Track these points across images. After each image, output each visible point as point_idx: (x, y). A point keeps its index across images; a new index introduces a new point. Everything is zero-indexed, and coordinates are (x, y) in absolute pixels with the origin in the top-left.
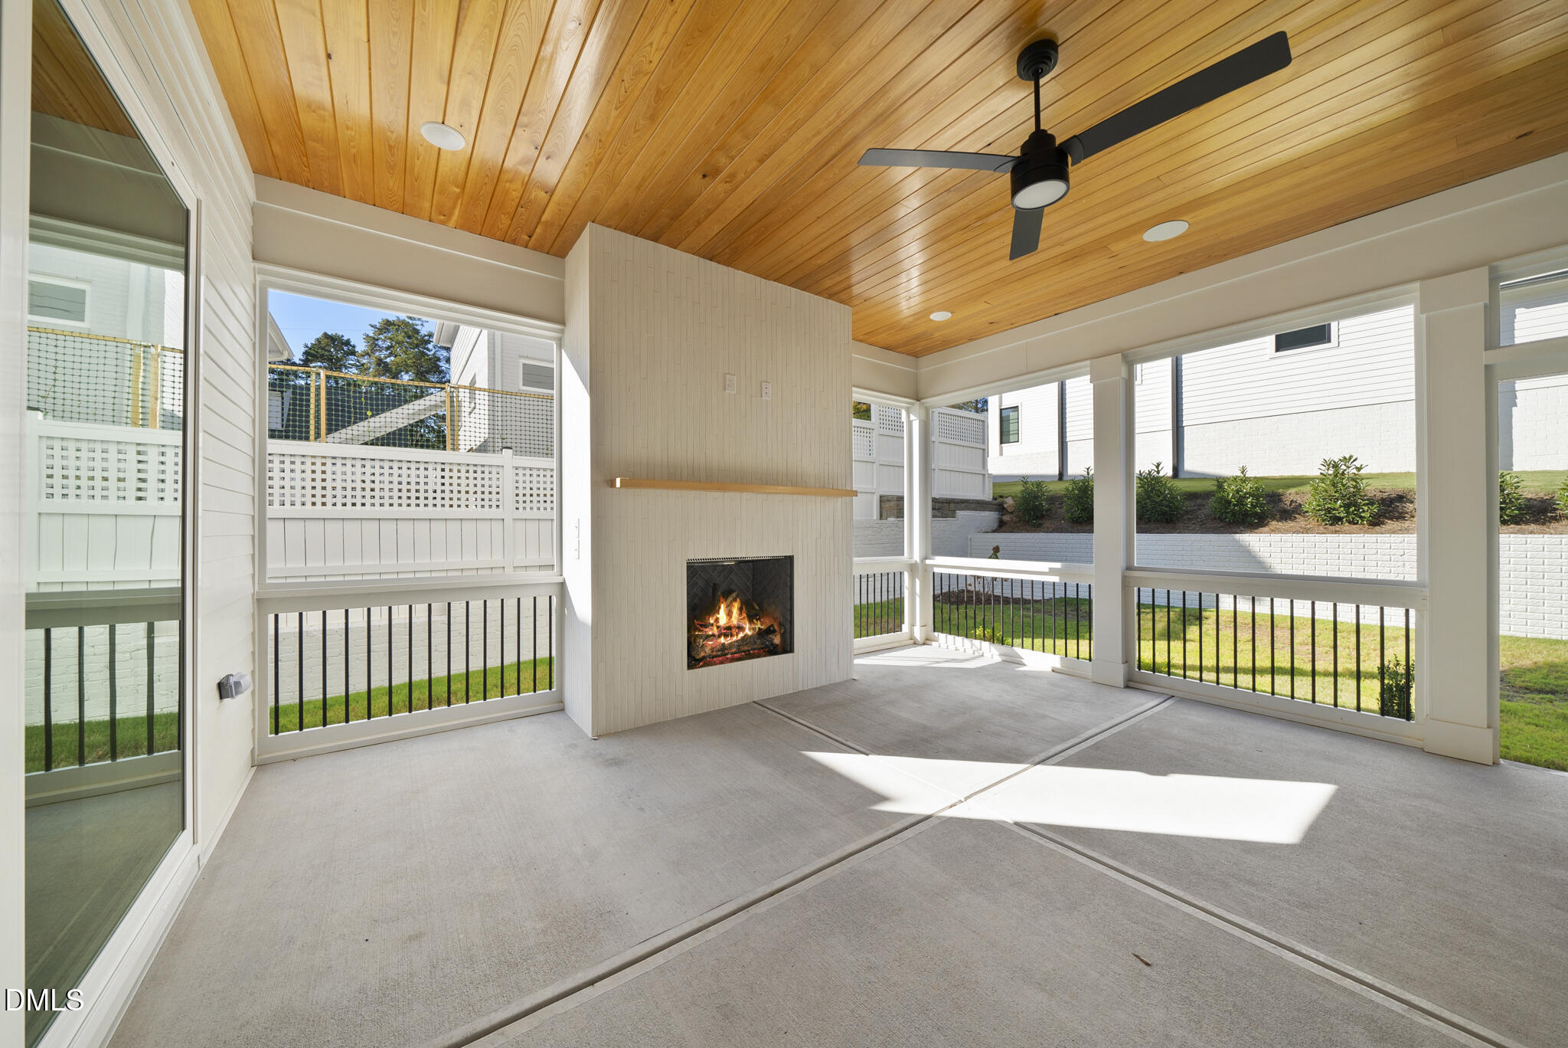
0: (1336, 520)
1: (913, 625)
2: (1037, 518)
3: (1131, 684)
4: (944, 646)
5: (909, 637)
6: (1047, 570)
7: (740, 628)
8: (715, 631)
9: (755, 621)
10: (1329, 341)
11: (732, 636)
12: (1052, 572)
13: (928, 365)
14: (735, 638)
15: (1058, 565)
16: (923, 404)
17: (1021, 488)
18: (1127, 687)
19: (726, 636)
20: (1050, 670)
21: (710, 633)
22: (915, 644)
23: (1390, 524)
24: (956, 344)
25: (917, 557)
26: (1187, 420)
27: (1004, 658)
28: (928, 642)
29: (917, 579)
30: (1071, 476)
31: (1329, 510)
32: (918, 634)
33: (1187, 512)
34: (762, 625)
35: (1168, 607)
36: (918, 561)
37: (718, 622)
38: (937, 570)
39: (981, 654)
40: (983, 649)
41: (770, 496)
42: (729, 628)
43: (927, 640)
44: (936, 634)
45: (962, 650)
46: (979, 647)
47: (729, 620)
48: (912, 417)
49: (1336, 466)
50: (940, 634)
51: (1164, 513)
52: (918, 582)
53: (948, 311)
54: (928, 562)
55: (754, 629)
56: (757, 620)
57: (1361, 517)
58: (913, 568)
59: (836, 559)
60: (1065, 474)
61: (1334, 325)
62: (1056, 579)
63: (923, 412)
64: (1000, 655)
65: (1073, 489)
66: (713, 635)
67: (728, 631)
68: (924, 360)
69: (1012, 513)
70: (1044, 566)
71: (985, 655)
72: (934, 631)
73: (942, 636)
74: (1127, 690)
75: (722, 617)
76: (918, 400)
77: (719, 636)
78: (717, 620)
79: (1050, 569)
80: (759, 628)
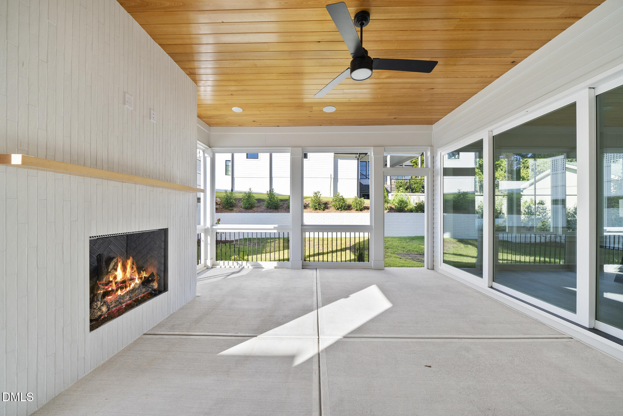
0: (316, 209)
1: (206, 259)
2: (231, 207)
3: (304, 267)
4: (223, 267)
5: (204, 266)
6: (273, 228)
7: (132, 279)
8: (114, 287)
9: (142, 272)
10: (307, 158)
11: (126, 287)
12: (275, 228)
13: (216, 132)
14: (128, 289)
15: (276, 226)
16: (212, 150)
17: (225, 194)
18: (302, 268)
19: (122, 288)
20: (274, 268)
21: (110, 289)
22: (208, 268)
23: (326, 210)
24: (232, 125)
25: (208, 225)
26: (273, 175)
27: (254, 267)
28: (214, 266)
29: (208, 236)
30: (235, 191)
31: (315, 206)
32: (209, 263)
33: (281, 206)
34: (146, 274)
35: (279, 238)
36: (209, 227)
37: (116, 278)
38: (218, 231)
39: (243, 267)
40: (243, 265)
41: (155, 189)
42: (124, 282)
43: (213, 265)
44: (218, 262)
45: (233, 267)
46: (241, 264)
47: (124, 275)
48: (206, 155)
49: (316, 194)
50: (220, 261)
51: (275, 206)
52: (209, 238)
53: (242, 109)
54: (214, 227)
55: (141, 278)
56: (143, 271)
57: (321, 208)
58: (206, 231)
59: (190, 228)
60: (233, 190)
61: (308, 154)
62: (276, 231)
63: (211, 154)
64: (252, 266)
65: (245, 196)
66: (112, 290)
67: (123, 284)
68: (213, 128)
69: (219, 204)
70: (272, 226)
71: (245, 267)
72: (217, 260)
73: (221, 263)
74: (303, 269)
75: (119, 275)
76: (210, 147)
77: (117, 290)
78: (115, 278)
79: (274, 227)
80: (144, 277)
